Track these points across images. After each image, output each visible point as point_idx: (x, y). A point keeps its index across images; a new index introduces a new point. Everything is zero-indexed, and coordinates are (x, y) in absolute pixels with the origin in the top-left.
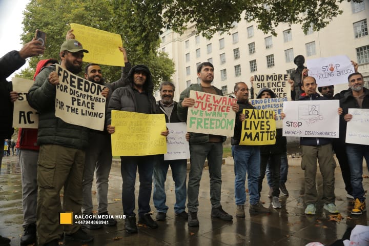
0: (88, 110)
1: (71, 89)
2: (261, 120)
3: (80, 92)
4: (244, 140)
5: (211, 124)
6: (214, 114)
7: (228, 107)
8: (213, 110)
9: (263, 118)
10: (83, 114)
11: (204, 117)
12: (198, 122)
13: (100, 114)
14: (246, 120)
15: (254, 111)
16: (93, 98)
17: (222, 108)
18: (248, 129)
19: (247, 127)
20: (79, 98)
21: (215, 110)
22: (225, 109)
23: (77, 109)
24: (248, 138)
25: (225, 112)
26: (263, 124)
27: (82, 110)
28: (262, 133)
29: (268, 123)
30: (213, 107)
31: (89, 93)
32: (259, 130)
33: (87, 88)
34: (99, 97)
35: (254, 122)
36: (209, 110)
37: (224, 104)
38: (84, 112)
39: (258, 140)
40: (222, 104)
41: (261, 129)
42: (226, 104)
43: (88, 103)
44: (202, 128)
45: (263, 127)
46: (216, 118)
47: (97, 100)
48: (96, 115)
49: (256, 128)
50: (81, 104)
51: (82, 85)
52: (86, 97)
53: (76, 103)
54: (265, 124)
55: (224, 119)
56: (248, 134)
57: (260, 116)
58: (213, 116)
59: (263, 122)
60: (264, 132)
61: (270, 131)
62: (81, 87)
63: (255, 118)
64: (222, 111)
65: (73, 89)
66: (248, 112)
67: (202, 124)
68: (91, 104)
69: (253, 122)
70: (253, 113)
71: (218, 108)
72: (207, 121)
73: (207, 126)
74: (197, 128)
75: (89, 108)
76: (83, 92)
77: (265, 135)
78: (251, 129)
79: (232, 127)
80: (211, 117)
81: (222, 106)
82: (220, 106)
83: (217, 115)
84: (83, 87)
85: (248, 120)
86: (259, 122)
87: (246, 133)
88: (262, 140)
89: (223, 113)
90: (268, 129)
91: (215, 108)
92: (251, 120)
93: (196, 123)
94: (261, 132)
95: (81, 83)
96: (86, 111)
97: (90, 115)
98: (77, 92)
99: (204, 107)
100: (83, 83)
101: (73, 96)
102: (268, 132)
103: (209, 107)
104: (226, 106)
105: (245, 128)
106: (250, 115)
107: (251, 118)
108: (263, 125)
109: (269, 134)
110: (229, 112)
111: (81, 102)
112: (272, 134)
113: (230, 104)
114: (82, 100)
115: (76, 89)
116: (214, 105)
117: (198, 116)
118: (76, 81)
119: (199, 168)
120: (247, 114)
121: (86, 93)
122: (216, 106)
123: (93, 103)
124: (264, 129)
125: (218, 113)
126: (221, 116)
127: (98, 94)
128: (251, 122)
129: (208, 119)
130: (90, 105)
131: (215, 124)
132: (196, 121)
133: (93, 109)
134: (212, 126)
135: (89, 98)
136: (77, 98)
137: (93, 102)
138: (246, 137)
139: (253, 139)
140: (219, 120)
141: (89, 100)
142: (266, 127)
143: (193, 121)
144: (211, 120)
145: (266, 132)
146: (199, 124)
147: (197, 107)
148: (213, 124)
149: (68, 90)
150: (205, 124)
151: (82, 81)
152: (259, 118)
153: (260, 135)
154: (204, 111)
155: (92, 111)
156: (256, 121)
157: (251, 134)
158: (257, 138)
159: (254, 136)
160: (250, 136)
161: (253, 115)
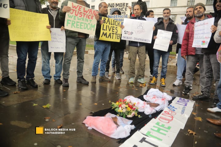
2: (113, 26)
4: (102, 37)
5: (81, 25)
6: (83, 20)
7: (92, 16)
8: (83, 17)
9: (114, 25)
11: (77, 20)
12: (72, 23)
14: (104, 24)
15: (109, 19)
17: (88, 17)
18: (105, 30)
19: (104, 29)
21: (84, 17)
22: (90, 17)
24: (104, 36)
25: (90, 19)
26: (113, 28)
29: (117, 29)
30: (83, 15)
32: (111, 32)
36: (80, 16)
37: (90, 14)
39: (111, 38)
40: (89, 13)
41: (113, 31)
42: (91, 14)
44: (75, 27)
45: (113, 30)
46: (84, 22)
49: (110, 30)
54: (115, 28)
55: (89, 24)
56: (105, 33)
58: (82, 20)
59: (114, 27)
60: (114, 34)
61: (117, 33)
63: (109, 24)
64: (88, 18)
66: (106, 19)
67: (75, 25)
69: (108, 26)
70: (108, 21)
71: (86, 15)
72: (78, 24)
73: (78, 26)
74: (72, 27)
77: (115, 35)
78: (106, 30)
79: (94, 29)
80: (81, 21)
81: (89, 15)
82: (87, 15)
83: (85, 20)
85: (105, 24)
86: (111, 26)
87: (103, 33)
88: (113, 38)
89: (89, 19)
90: (116, 32)
91: (84, 16)
93: (71, 24)
94: (112, 33)
99: (77, 14)
102: (116, 34)
103: (80, 14)
104: (91, 15)
105: (103, 29)
106: (106, 21)
107: (106, 24)
108: (114, 29)
109: (117, 35)
110: (93, 19)
112: (119, 35)
113: (94, 14)
116: (83, 14)
117: (72, 19)
119: (71, 52)
120: (104, 20)
122: (85, 14)
124: (114, 32)
125: (86, 19)
126: (87, 21)
128: (107, 26)
129: (79, 22)
131: (83, 26)
132: (71, 22)
134: (82, 27)
138: (103, 35)
139: (107, 37)
140: (86, 24)
142: (115, 31)
143: (69, 22)
144: (81, 23)
145: (115, 34)
146: (73, 24)
147: (72, 13)
148: (82, 26)
150: (77, 25)
152: (112, 24)
153: (112, 35)
154: (77, 16)
156: (110, 26)
157: (106, 33)
158: (110, 37)
159: (108, 35)
160: (106, 34)
161: (108, 22)
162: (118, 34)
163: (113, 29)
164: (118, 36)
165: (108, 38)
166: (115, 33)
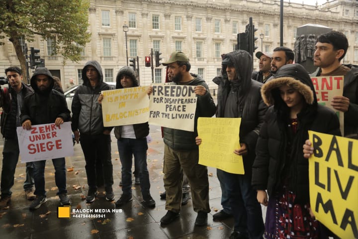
0: (178, 113)
1: (165, 99)
3: (172, 98)
10: (173, 118)
13: (191, 115)
16: (184, 101)
20: (171, 104)
23: (169, 114)
27: (172, 115)
31: (181, 97)
33: (178, 93)
34: (190, 98)
38: (174, 116)
43: (179, 106)
47: (189, 101)
48: (187, 116)
50: (172, 109)
51: (174, 92)
52: (177, 102)
53: (168, 109)
62: (173, 93)
65: (167, 97)
68: (182, 106)
75: (180, 111)
76: (175, 98)
84: (175, 94)
95: (174, 90)
96: (177, 114)
97: (180, 117)
98: (170, 99)
100: (175, 90)
101: (167, 104)
111: (172, 107)
114: (173, 104)
115: (170, 97)
118: (169, 90)
121: (177, 98)
123: (183, 106)
127: (189, 95)
130: (181, 109)
133: (185, 111)
135: (180, 102)
136: (169, 104)
137: (184, 104)
141: (180, 104)
149: (163, 100)
151: (174, 87)
155: (183, 113)
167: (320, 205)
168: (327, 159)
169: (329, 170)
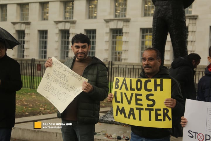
2: (136, 92)
4: (117, 115)
9: (139, 90)
14: (115, 90)
15: (124, 80)
18: (119, 102)
19: (118, 100)
24: (121, 114)
26: (138, 97)
28: (140, 110)
29: (150, 97)
32: (133, 105)
35: (125, 94)
39: (134, 118)
41: (137, 104)
45: (139, 102)
49: (129, 103)
54: (144, 97)
56: (120, 108)
57: (134, 86)
59: (141, 95)
60: (142, 109)
61: (154, 108)
63: (127, 89)
66: (119, 81)
70: (124, 83)
77: (145, 113)
78: (122, 102)
85: (118, 91)
86: (132, 94)
87: (118, 108)
88: (140, 119)
92: (121, 91)
94: (137, 109)
102: (150, 110)
105: (116, 101)
106: (120, 84)
108: (141, 100)
109: (153, 113)
112: (160, 112)
120: (117, 83)
124: (141, 105)
139: (127, 116)
142: (145, 102)
145: (146, 109)
152: (132, 89)
153: (136, 112)
156: (129, 93)
157: (123, 108)
158: (132, 115)
159: (127, 112)
160: (122, 111)
161: (124, 85)
162: (157, 110)
163: (137, 100)
164: (157, 115)
165: (129, 117)
166: (145, 106)
167: (119, 111)
168: (120, 89)
169: (122, 93)
